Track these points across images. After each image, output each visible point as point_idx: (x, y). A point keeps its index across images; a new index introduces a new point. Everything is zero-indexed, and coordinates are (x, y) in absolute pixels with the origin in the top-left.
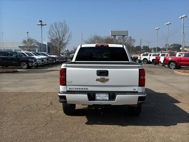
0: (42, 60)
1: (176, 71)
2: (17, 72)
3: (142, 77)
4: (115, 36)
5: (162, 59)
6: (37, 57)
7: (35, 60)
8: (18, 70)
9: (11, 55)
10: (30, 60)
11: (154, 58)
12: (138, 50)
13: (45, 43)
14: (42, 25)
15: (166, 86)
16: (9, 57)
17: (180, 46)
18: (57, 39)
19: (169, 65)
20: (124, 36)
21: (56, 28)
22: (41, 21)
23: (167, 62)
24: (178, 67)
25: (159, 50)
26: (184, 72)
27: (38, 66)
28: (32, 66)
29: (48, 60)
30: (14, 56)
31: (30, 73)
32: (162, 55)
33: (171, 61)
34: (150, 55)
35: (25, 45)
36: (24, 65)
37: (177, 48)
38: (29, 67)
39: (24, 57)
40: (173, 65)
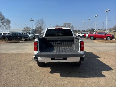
0: (32, 36)
1: (94, 41)
2: (20, 42)
3: (82, 46)
4: (65, 25)
5: (87, 35)
6: (29, 35)
7: (29, 36)
8: (20, 41)
9: (17, 34)
10: (26, 36)
11: (83, 35)
12: (76, 31)
13: (34, 29)
14: (32, 21)
15: (91, 48)
16: (16, 35)
17: (94, 30)
18: (39, 27)
19: (90, 38)
20: (69, 25)
21: (39, 22)
22: (31, 19)
23: (89, 37)
24: (94, 39)
25: (85, 31)
26: (98, 41)
27: (30, 39)
28: (27, 39)
29: (35, 36)
30: (18, 35)
31: (25, 43)
32: (87, 34)
33: (91, 36)
34: (81, 34)
35: (25, 30)
36: (23, 39)
37: (93, 30)
38: (26, 40)
39: (23, 35)
40: (92, 38)
